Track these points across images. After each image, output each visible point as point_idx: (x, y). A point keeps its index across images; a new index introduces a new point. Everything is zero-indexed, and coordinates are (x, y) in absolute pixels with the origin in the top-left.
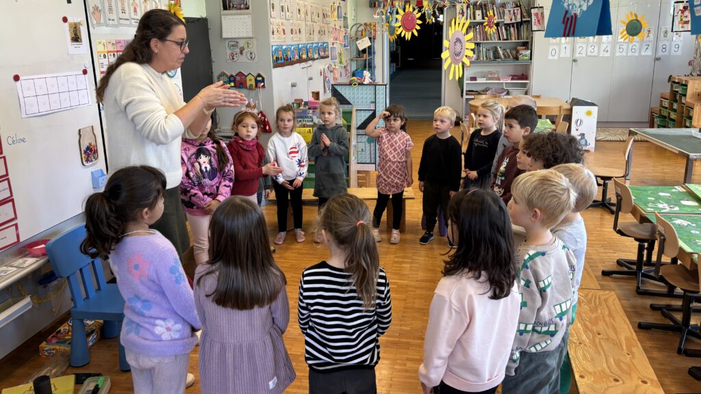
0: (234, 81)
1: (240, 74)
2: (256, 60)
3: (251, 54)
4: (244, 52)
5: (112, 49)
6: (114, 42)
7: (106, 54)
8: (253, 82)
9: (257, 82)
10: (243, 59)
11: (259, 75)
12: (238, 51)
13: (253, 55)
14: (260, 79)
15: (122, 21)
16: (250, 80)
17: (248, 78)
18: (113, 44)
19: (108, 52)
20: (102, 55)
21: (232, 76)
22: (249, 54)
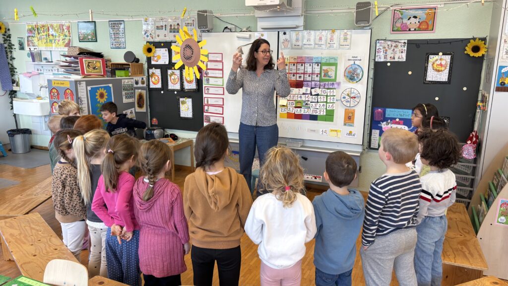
5: (293, 61)
6: (296, 58)
7: (288, 64)
15: (305, 46)
18: (295, 59)
19: (290, 63)
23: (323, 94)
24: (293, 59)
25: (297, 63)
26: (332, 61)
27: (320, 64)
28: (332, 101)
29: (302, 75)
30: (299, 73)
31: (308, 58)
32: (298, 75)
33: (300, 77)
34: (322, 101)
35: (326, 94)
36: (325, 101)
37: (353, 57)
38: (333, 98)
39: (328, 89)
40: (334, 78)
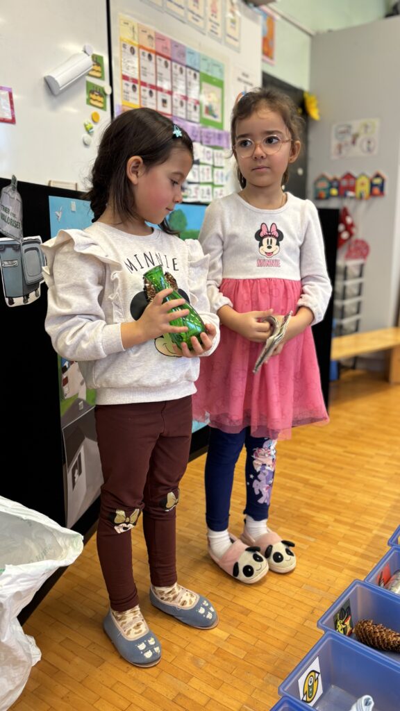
0: (338, 188)
1: (348, 176)
2: (375, 152)
3: (369, 142)
4: (359, 141)
5: (147, 44)
6: (153, 35)
8: (366, 189)
9: (372, 185)
10: (357, 151)
11: (378, 176)
12: (349, 139)
13: (372, 145)
14: (377, 181)
16: (363, 184)
17: (359, 181)
18: (150, 37)
19: (140, 47)
20: (128, 47)
21: (335, 180)
22: (365, 145)
23: (206, 161)
24: (145, 36)
25: (157, 53)
26: (215, 74)
27: (198, 74)
28: (220, 183)
29: (168, 97)
30: (161, 90)
31: (177, 45)
32: (161, 96)
33: (164, 102)
34: (206, 180)
35: (211, 162)
36: (210, 180)
37: (244, 74)
38: (222, 175)
39: (214, 147)
40: (218, 120)
